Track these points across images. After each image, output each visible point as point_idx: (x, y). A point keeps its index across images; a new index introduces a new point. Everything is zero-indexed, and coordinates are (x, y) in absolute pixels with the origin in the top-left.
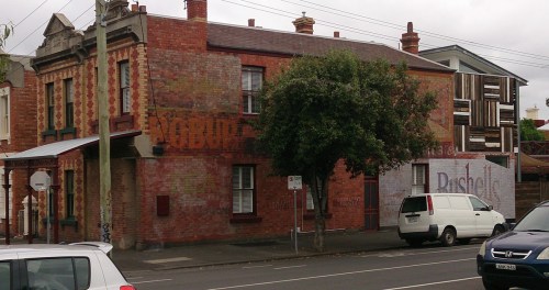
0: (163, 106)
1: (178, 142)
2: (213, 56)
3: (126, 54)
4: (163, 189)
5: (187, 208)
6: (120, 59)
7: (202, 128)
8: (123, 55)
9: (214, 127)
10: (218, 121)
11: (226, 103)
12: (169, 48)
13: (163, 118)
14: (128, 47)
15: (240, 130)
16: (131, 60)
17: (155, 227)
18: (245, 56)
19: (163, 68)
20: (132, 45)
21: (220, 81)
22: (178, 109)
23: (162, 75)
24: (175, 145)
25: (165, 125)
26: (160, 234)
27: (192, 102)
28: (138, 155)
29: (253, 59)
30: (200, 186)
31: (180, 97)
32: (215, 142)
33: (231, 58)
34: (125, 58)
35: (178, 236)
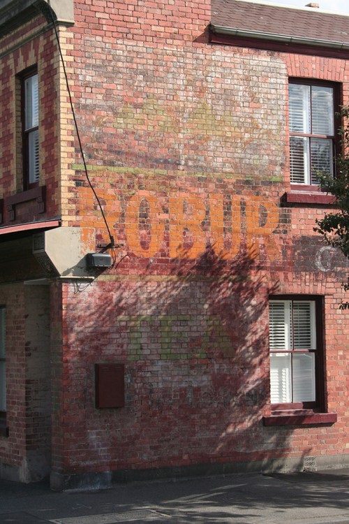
0: (112, 164)
1: (144, 245)
2: (222, 54)
3: (32, 53)
4: (110, 350)
5: (166, 393)
6: (22, 67)
7: (201, 214)
8: (26, 59)
9: (227, 213)
10: (236, 198)
11: (253, 159)
12: (125, 36)
13: (111, 191)
14: (35, 38)
15: (285, 220)
16: (42, 65)
17: (93, 436)
18: (297, 57)
19: (111, 79)
20: (43, 31)
21: (239, 111)
22: (143, 172)
23: (108, 95)
24: (137, 250)
25: (115, 206)
26: (103, 452)
27: (177, 156)
28: (53, 271)
29: (313, 66)
30: (195, 342)
31: (150, 145)
32: (228, 245)
33: (262, 59)
34: (31, 62)
35: (146, 456)
